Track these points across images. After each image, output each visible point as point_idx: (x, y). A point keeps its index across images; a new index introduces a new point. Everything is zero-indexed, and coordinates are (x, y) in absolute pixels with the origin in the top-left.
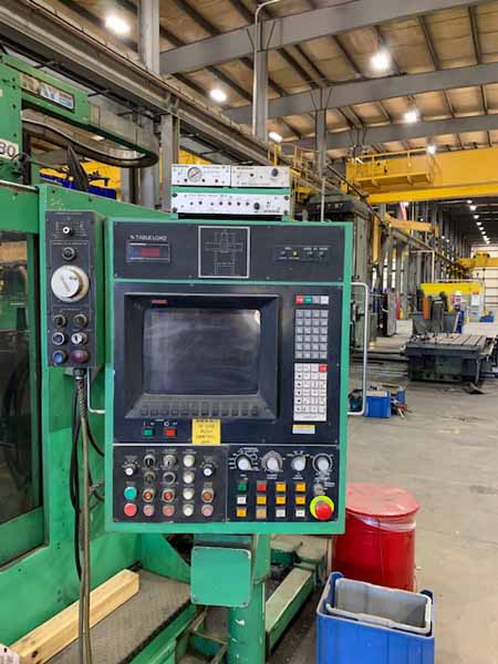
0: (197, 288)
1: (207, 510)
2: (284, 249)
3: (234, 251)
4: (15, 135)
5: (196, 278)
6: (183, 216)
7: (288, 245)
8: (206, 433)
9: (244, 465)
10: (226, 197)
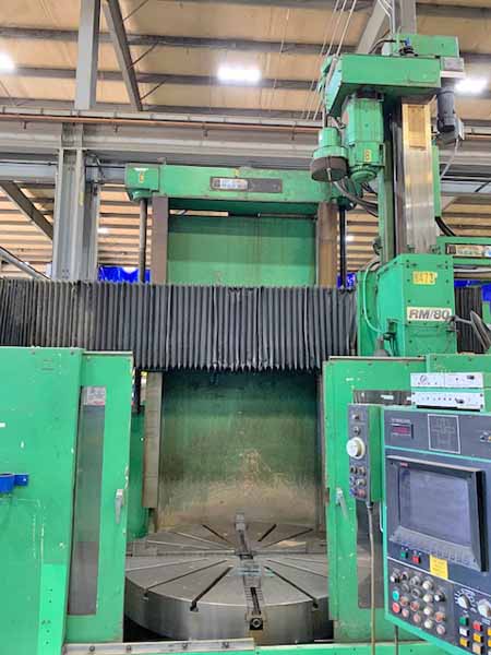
0: (429, 457)
1: (440, 629)
2: (482, 433)
3: (450, 433)
4: (448, 302)
5: (428, 450)
6: (419, 407)
7: (486, 430)
8: (438, 568)
9: (462, 602)
10: (442, 395)
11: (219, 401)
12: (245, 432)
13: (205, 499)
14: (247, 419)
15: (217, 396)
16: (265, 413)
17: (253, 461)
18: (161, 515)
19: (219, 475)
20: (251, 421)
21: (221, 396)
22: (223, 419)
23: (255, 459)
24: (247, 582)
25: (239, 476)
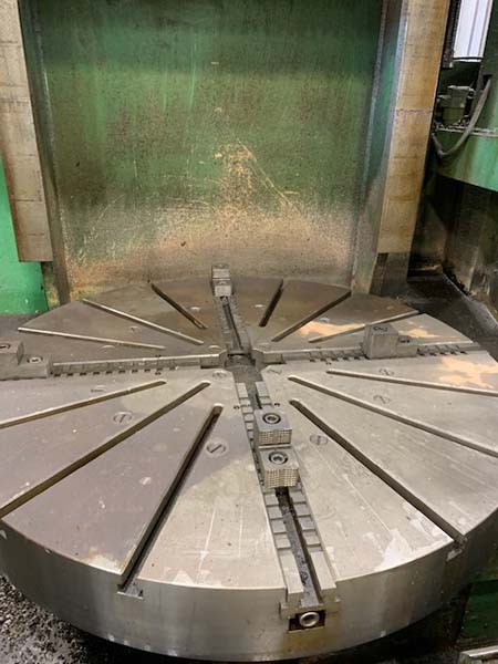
11: (166, 35)
12: (226, 107)
13: (152, 238)
14: (228, 79)
15: (160, 23)
16: (273, 67)
17: (240, 169)
18: (72, 267)
19: (175, 194)
20: (238, 83)
21: (172, 23)
22: (179, 77)
23: (245, 165)
24: (268, 478)
25: (215, 197)
